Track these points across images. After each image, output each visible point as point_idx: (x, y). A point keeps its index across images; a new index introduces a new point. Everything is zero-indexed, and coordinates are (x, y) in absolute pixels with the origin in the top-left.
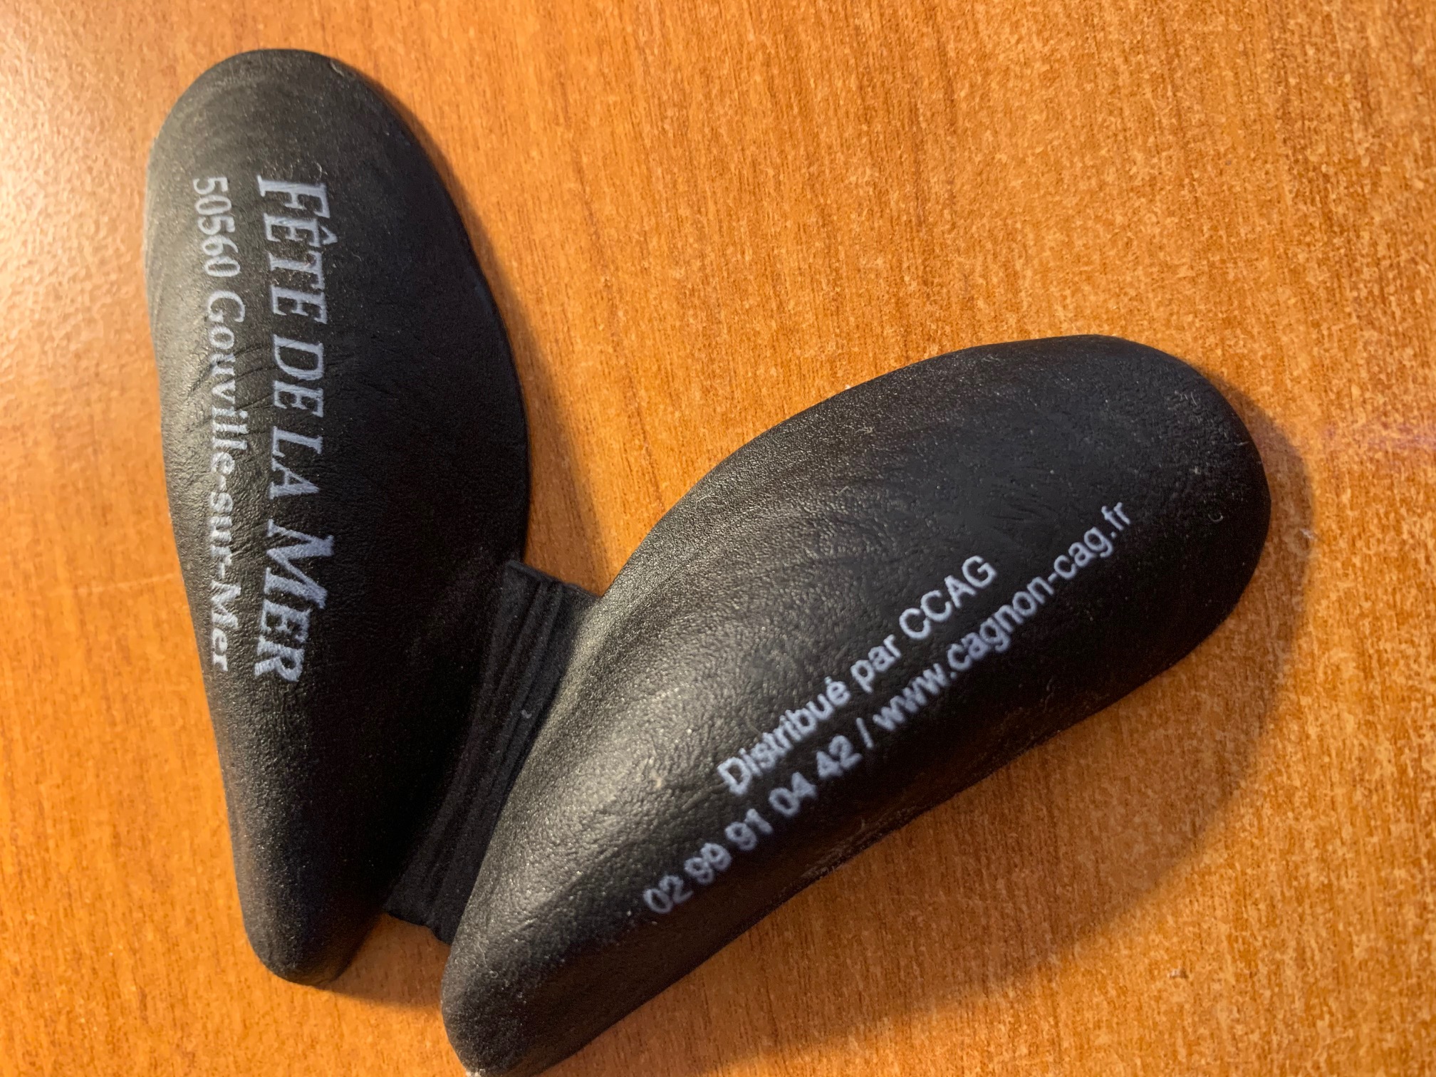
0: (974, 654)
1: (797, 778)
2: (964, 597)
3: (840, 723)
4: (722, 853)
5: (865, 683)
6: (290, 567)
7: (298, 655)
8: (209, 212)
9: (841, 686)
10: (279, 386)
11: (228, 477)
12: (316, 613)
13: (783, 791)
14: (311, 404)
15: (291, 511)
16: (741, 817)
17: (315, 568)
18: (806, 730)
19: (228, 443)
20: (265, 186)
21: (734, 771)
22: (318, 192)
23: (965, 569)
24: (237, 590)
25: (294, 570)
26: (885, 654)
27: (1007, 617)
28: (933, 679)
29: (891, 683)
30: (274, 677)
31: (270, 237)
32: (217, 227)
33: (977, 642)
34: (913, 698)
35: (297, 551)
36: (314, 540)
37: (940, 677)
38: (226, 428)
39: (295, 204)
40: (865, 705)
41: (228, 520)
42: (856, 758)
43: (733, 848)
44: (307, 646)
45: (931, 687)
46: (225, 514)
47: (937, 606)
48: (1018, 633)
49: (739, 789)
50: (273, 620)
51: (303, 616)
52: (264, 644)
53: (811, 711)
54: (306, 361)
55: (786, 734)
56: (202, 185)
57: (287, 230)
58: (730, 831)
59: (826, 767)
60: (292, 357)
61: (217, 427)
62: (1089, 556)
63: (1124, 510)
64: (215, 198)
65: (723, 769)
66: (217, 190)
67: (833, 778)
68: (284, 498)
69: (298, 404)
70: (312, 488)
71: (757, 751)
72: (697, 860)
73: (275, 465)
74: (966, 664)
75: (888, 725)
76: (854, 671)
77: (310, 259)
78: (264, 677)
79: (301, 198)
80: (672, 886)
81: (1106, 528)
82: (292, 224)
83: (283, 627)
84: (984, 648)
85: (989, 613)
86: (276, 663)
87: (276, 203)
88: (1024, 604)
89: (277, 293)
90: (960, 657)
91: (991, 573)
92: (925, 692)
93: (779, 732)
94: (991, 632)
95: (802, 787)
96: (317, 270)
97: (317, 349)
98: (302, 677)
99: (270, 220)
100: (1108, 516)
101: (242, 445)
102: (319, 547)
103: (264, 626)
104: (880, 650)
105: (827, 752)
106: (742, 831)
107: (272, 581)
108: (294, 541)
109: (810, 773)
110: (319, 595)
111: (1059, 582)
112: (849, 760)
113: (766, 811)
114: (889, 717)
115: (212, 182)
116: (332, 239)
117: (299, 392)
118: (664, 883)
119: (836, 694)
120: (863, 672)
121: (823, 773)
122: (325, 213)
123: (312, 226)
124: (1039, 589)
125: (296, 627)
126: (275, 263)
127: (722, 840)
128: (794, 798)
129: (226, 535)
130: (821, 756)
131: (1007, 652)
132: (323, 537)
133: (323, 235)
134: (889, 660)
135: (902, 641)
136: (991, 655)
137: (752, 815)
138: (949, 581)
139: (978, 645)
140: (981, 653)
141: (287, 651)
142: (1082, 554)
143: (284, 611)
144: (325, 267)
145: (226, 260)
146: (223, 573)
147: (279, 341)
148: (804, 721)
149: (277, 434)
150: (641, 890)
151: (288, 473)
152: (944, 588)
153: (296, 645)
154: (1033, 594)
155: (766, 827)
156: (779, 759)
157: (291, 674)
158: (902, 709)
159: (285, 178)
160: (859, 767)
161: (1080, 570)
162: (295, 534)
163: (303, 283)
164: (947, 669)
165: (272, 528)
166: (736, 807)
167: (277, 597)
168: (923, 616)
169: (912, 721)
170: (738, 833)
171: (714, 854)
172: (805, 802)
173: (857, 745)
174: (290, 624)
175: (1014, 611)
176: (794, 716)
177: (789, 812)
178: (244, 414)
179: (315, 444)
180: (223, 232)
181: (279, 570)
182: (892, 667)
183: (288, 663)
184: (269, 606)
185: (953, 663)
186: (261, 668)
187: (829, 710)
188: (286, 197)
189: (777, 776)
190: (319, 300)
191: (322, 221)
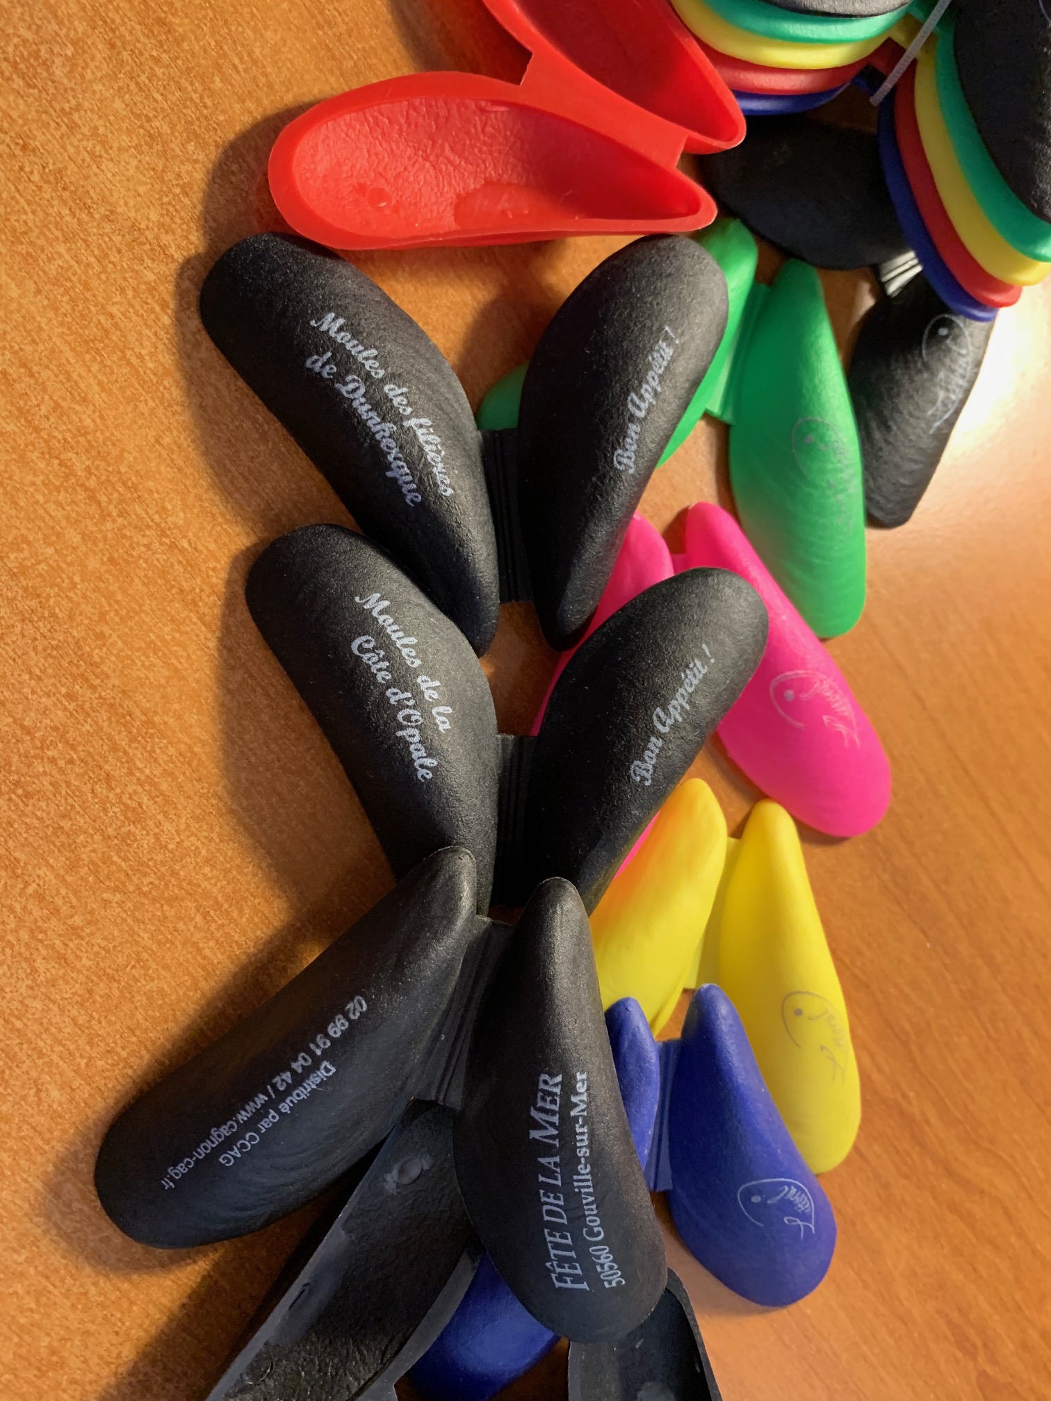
0: (226, 1127)
1: (300, 1071)
2: (232, 1150)
3: (282, 1096)
4: (331, 1033)
5: (272, 1112)
6: (547, 1125)
7: (542, 1086)
8: (612, 1272)
9: (283, 1111)
10: (561, 1203)
11: (580, 1163)
12: (534, 1104)
13: (305, 1064)
14: (546, 1195)
15: (548, 1150)
16: (324, 1051)
17: (537, 1126)
18: (297, 1091)
19: (583, 1177)
20: (585, 1286)
21: (327, 1070)
22: (558, 1284)
23: (233, 1161)
24: (573, 1113)
25: (544, 1124)
26: (264, 1125)
27: (213, 1143)
28: (243, 1116)
29: (260, 1114)
30: (552, 1075)
31: (577, 1265)
32: (606, 1266)
33: (225, 1132)
34: (251, 1107)
35: (544, 1133)
36: (537, 1137)
37: (240, 1117)
38: (585, 1184)
39: (568, 1279)
40: (272, 1104)
41: (578, 1144)
42: (274, 1081)
43: (327, 1036)
44: (537, 1090)
45: (243, 1113)
46: (581, 1147)
47: (244, 1146)
48: (208, 1136)
49: (325, 1064)
50: (553, 1102)
51: (540, 1104)
52: (557, 1090)
53: (295, 1099)
54: (550, 1213)
55: (306, 1089)
56: (619, 1283)
57: (569, 1268)
58: (329, 1044)
59: (287, 1076)
60: (559, 1215)
61: (590, 1183)
62: (179, 1168)
63: (164, 1186)
64: (610, 1278)
65: (334, 1070)
66: (610, 1282)
67: (284, 1071)
68: (553, 1156)
69: (552, 1195)
70: (541, 1160)
71: (318, 1081)
72: (343, 1028)
73: (558, 1170)
74: (229, 1123)
75: (261, 1096)
76: (278, 1118)
77: (555, 1255)
78: (557, 1075)
79: (566, 1282)
80: (354, 1014)
81: (172, 1179)
82: (567, 1270)
83: (549, 1099)
84: (222, 1130)
85: (220, 1144)
86: (551, 1083)
87: (577, 1279)
88: (206, 1148)
89: (569, 1241)
90: (232, 1126)
91: (221, 1160)
92: (246, 1110)
93: (309, 1090)
94: (219, 1136)
95: (297, 1066)
96: (552, 1252)
97: (546, 1218)
98: (539, 1075)
99: (579, 1271)
100: (171, 1184)
101: (575, 1177)
102: (535, 1134)
103: (558, 1099)
104: (267, 1127)
105: (287, 1083)
106: (321, 1045)
107: (556, 1119)
108: (546, 1137)
109: (294, 1073)
110: (534, 1113)
111: (191, 1157)
112: (277, 1079)
113: (312, 1054)
114: (262, 1098)
115: (614, 1284)
116: (548, 1264)
117: (552, 1200)
118: (358, 1014)
119: (285, 1107)
120: (274, 1117)
121: (288, 1074)
122: (553, 1276)
123: (558, 1270)
124: (200, 1154)
125: (543, 1099)
126: (573, 1254)
127: (332, 1039)
128: (301, 1062)
129: (579, 1138)
130: (290, 1081)
131: (211, 1127)
132: (534, 1139)
133: (552, 1265)
134: (263, 1123)
135: (258, 1131)
136: (218, 1127)
137: (319, 1052)
138: (239, 1155)
139: (224, 1131)
140: (224, 1127)
141: (546, 1088)
142: (181, 1168)
143: (549, 1106)
144: (549, 1253)
145: (598, 1253)
146: (580, 1120)
147: (565, 1221)
148: (298, 1095)
149: (559, 1183)
150: (367, 1010)
151: (552, 1167)
152: (241, 1152)
153: (543, 1091)
154: (202, 1152)
155: (312, 1046)
156: (308, 1078)
157: (544, 1077)
158: (255, 1103)
159: (573, 1289)
160: (274, 1077)
161: (182, 1162)
162: (547, 1141)
163: (557, 1246)
164: (237, 1121)
165: (557, 1143)
166: (326, 1055)
167: (553, 1113)
168: (249, 1141)
169: (250, 1097)
170: (325, 1044)
171: (335, 1032)
172: (296, 1060)
173: (274, 1086)
174: (545, 1101)
175: (209, 1145)
176: (303, 1096)
177: (302, 1054)
178: (577, 1190)
179: (541, 1179)
180: (602, 1266)
181: (552, 1124)
182: (261, 1120)
183: (546, 1082)
184: (556, 1108)
185: (235, 1124)
186: (559, 1079)
187: (288, 1101)
188: (572, 1282)
189: (308, 1071)
190: (549, 1239)
191: (554, 1272)
